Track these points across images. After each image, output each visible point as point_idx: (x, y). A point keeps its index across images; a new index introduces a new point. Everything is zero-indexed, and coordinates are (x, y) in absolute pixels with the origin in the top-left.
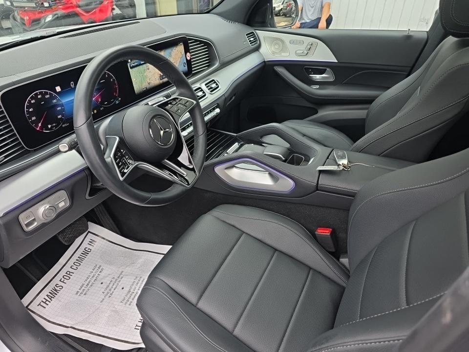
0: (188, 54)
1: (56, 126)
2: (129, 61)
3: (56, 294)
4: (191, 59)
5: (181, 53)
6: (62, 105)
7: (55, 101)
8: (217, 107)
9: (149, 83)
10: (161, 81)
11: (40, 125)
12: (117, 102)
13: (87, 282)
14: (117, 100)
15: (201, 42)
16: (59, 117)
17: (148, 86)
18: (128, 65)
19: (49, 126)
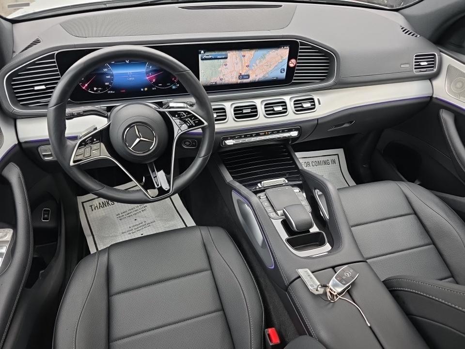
0: (293, 61)
1: (101, 91)
2: (202, 52)
3: (106, 206)
4: (295, 67)
5: (282, 57)
6: (112, 75)
7: (105, 70)
8: (296, 130)
9: (221, 79)
10: (239, 81)
11: (86, 85)
12: (174, 87)
13: (129, 212)
14: (175, 85)
15: (320, 51)
16: (107, 84)
17: (219, 82)
18: (200, 56)
19: (95, 89)
